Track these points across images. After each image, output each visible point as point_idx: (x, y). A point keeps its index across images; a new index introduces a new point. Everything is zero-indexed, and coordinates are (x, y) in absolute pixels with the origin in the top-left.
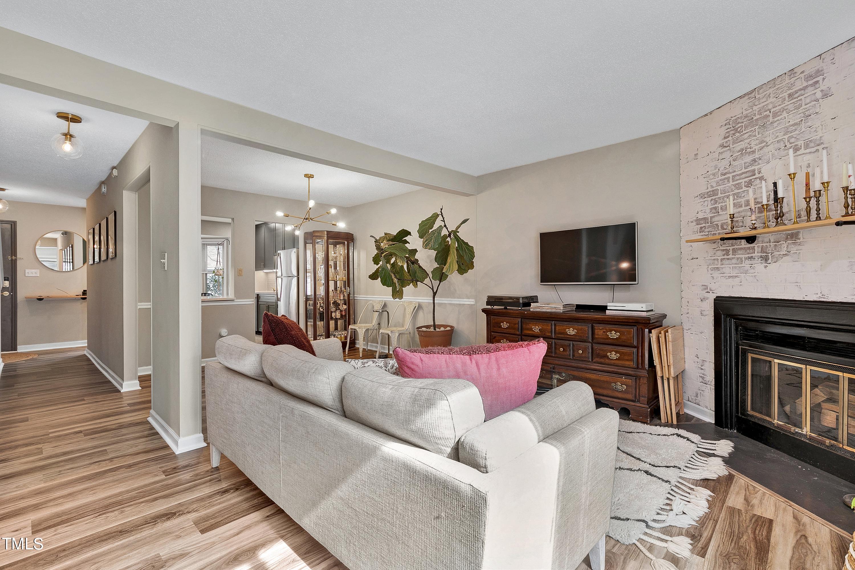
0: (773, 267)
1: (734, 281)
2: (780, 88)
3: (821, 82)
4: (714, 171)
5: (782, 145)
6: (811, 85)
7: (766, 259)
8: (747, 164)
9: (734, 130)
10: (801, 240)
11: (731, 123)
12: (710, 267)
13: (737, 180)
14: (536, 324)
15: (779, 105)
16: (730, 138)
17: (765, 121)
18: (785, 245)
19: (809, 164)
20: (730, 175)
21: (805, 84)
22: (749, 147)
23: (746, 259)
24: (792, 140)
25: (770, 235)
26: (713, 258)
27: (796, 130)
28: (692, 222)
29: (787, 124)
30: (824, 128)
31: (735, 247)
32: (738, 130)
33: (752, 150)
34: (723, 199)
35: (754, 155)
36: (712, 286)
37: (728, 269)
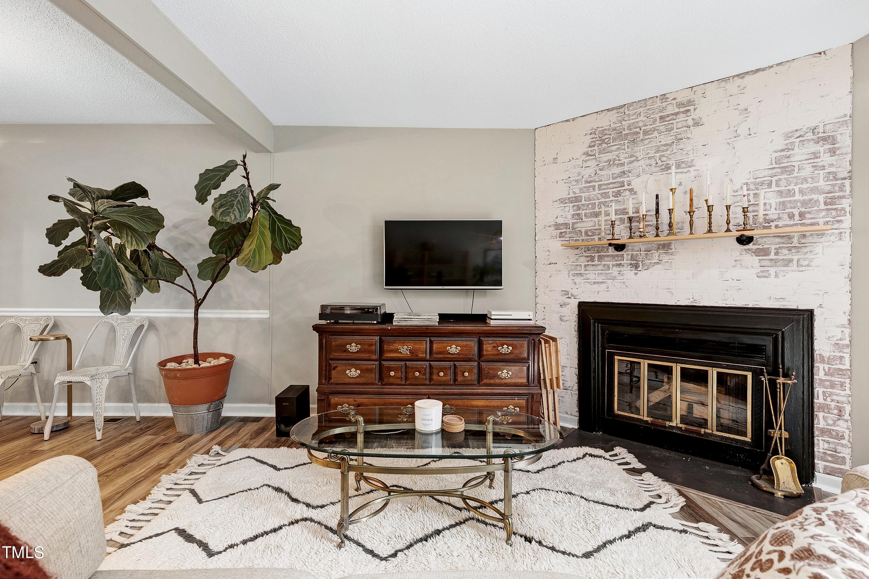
0: (643, 274)
1: (600, 287)
2: (652, 109)
3: (692, 111)
4: (578, 178)
5: (653, 162)
6: (683, 112)
7: (636, 267)
8: (616, 175)
9: (600, 140)
10: (673, 250)
11: (597, 133)
12: (571, 272)
13: (604, 189)
14: (404, 343)
15: (650, 125)
16: (596, 148)
17: (635, 137)
18: (657, 254)
19: (681, 183)
20: (596, 184)
21: (677, 110)
22: (617, 159)
23: (613, 266)
24: (664, 159)
25: (641, 245)
26: (575, 264)
27: (667, 150)
28: (550, 226)
29: (658, 144)
30: (695, 152)
31: (602, 254)
32: (606, 141)
33: (620, 162)
34: (588, 206)
35: (623, 168)
36: (575, 292)
37: (592, 275)
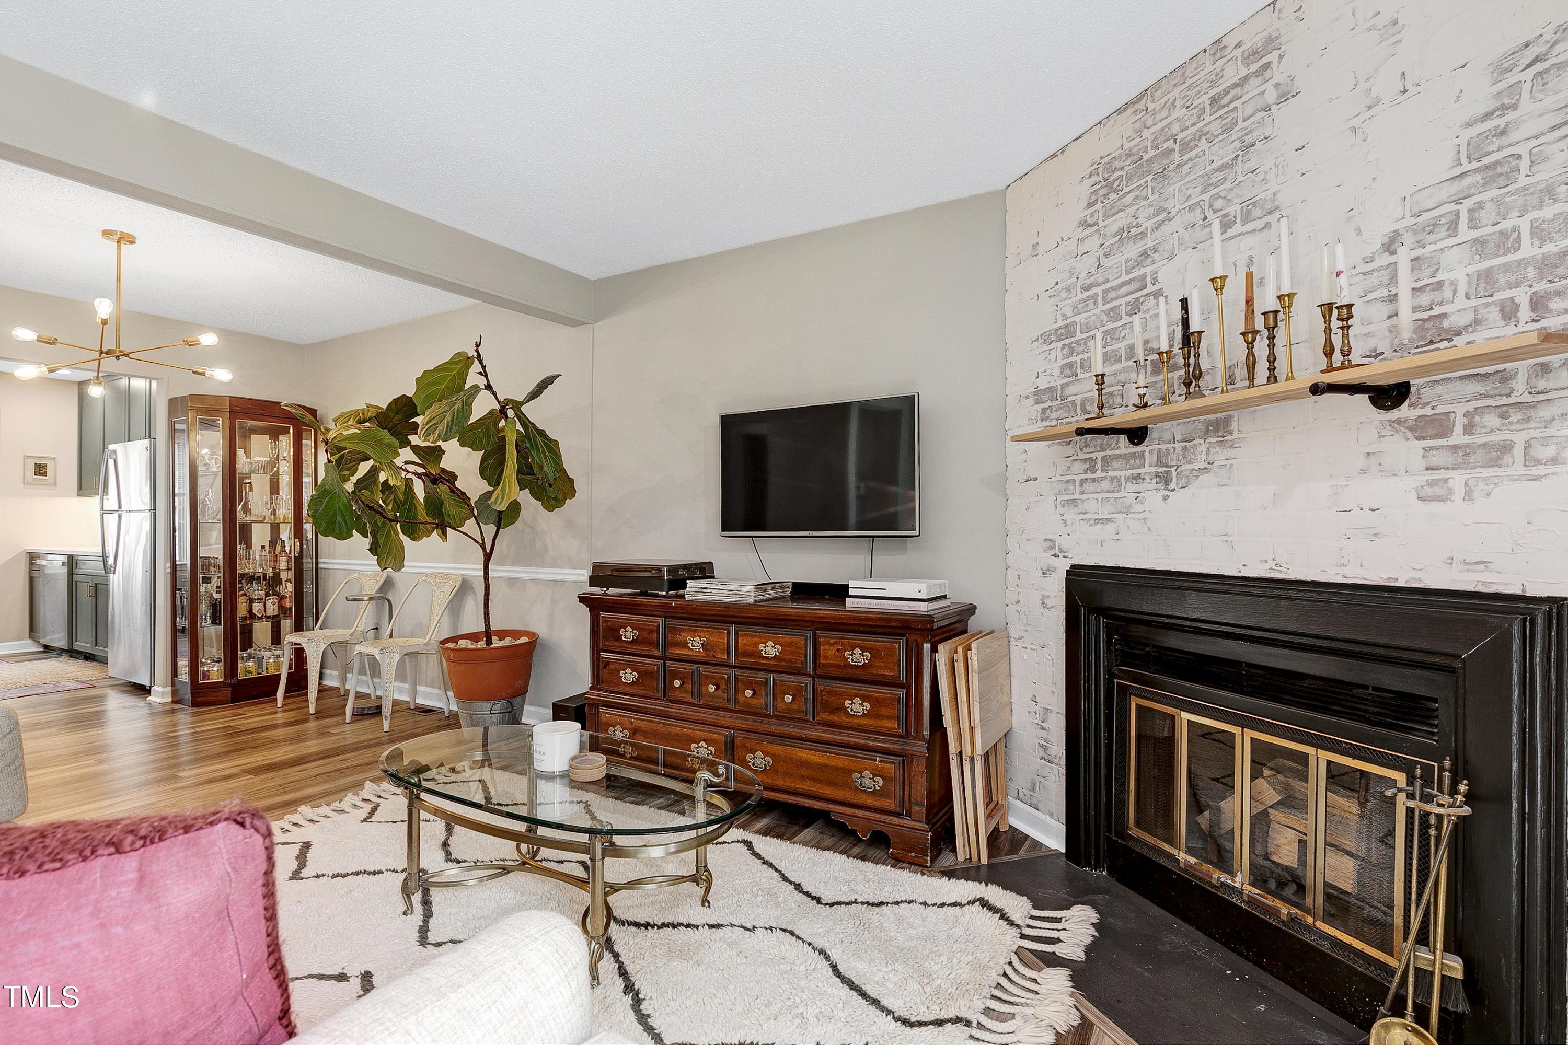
0: (1179, 497)
1: (1104, 530)
2: (1194, 85)
3: (1274, 65)
4: (1069, 282)
5: (1197, 216)
6: (1257, 74)
7: (1164, 480)
8: (1131, 263)
9: (1106, 186)
10: (1236, 435)
11: (1100, 170)
12: (1060, 498)
13: (1112, 300)
14: (695, 631)
15: (1193, 125)
16: (1099, 206)
17: (1165, 162)
18: (1203, 448)
19: (1251, 258)
20: (1098, 290)
21: (1244, 72)
22: (1134, 224)
23: (1128, 479)
24: (1218, 204)
25: (1175, 426)
26: (1065, 478)
27: (1225, 179)
28: (1027, 397)
29: (1209, 168)
30: (1280, 171)
31: (1108, 452)
32: (1115, 186)
33: (1140, 230)
34: (1085, 344)
35: (1143, 242)
36: (1063, 542)
37: (1092, 504)
